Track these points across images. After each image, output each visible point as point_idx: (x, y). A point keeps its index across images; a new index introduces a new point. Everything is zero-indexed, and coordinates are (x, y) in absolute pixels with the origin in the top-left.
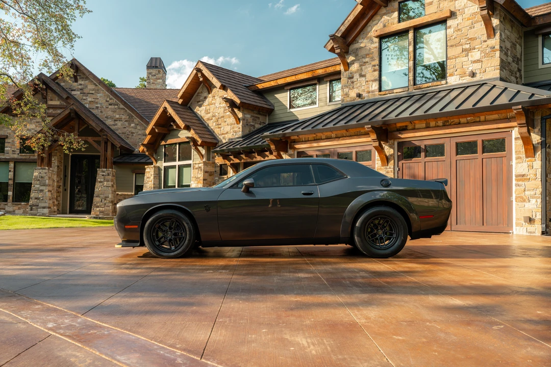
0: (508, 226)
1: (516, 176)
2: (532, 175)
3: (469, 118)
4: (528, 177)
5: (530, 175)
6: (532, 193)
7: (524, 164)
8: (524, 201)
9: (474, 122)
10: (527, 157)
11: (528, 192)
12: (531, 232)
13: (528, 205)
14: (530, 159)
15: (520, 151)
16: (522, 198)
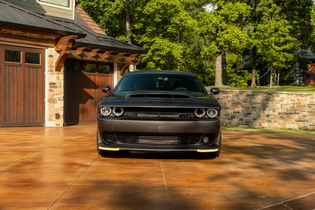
0: (42, 121)
1: (50, 84)
2: (59, 84)
3: (18, 32)
4: (57, 85)
5: (57, 84)
6: (59, 96)
7: (54, 75)
8: (54, 102)
9: (22, 36)
10: (56, 70)
11: (57, 96)
12: (57, 125)
13: (56, 105)
14: (57, 72)
15: (52, 66)
16: (52, 99)
